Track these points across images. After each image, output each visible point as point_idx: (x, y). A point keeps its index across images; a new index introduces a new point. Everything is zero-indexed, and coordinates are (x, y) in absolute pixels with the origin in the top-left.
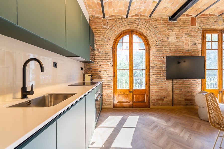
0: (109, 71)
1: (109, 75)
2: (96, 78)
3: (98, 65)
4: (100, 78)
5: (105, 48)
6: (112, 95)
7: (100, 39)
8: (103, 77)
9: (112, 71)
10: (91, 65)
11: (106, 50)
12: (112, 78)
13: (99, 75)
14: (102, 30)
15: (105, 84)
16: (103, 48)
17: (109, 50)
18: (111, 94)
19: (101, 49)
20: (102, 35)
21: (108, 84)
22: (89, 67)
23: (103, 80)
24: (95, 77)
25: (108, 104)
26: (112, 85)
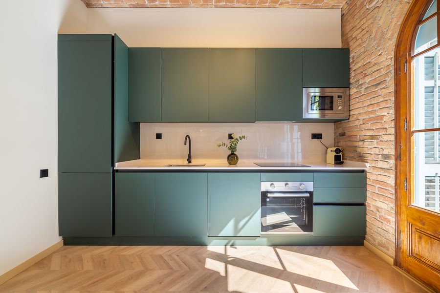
0: (385, 138)
1: (385, 152)
2: (352, 159)
3: (357, 123)
4: (361, 158)
5: (375, 68)
6: (392, 219)
7: (363, 50)
8: (370, 158)
9: (393, 138)
10: (344, 124)
11: (376, 75)
12: (392, 162)
13: (359, 150)
14: (367, 20)
15: (374, 177)
16: (368, 72)
17: (383, 72)
18: (389, 213)
19: (366, 76)
20: (366, 37)
21: (380, 178)
22: (340, 131)
23: (367, 165)
24: (352, 155)
25: (379, 244)
26: (392, 187)
